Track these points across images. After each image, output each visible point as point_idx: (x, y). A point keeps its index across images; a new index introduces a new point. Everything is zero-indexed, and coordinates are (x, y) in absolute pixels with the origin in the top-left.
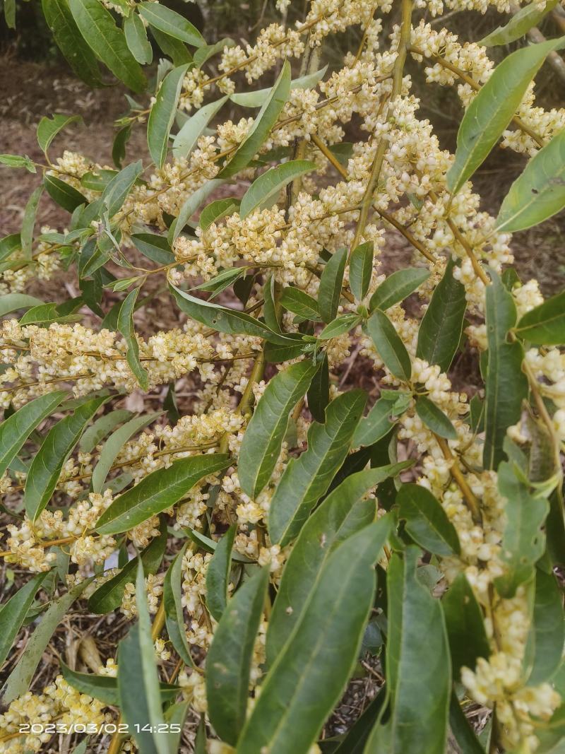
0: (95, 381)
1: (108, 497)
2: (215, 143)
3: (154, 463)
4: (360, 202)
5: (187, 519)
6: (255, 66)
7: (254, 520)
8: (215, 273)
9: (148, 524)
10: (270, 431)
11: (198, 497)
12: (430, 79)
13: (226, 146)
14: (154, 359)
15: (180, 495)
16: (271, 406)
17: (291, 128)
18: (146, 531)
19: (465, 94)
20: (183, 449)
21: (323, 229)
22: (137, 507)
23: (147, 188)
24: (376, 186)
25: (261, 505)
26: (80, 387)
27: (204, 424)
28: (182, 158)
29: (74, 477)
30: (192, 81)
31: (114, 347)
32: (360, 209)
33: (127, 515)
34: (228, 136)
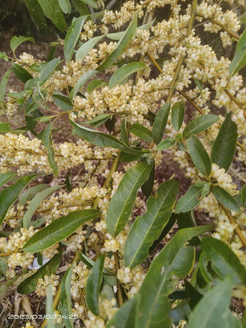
0: (29, 167)
1: (31, 231)
2: (97, 53)
3: (57, 212)
4: (169, 86)
5: (74, 244)
6: (119, 21)
7: (114, 250)
8: (94, 116)
9: (52, 247)
10: (126, 199)
11: (81, 233)
12: (206, 29)
13: (103, 54)
14: (61, 156)
15: (72, 232)
16: (126, 185)
17: (135, 49)
18: (51, 251)
19: (224, 37)
20: (73, 205)
21: (150, 98)
22: (47, 238)
23: (62, 73)
24: (177, 79)
25: (119, 241)
26: (21, 170)
27: (86, 193)
28: (80, 59)
29: (14, 217)
30: (88, 26)
31: (40, 148)
32: (169, 89)
33: (41, 242)
34: (104, 49)
